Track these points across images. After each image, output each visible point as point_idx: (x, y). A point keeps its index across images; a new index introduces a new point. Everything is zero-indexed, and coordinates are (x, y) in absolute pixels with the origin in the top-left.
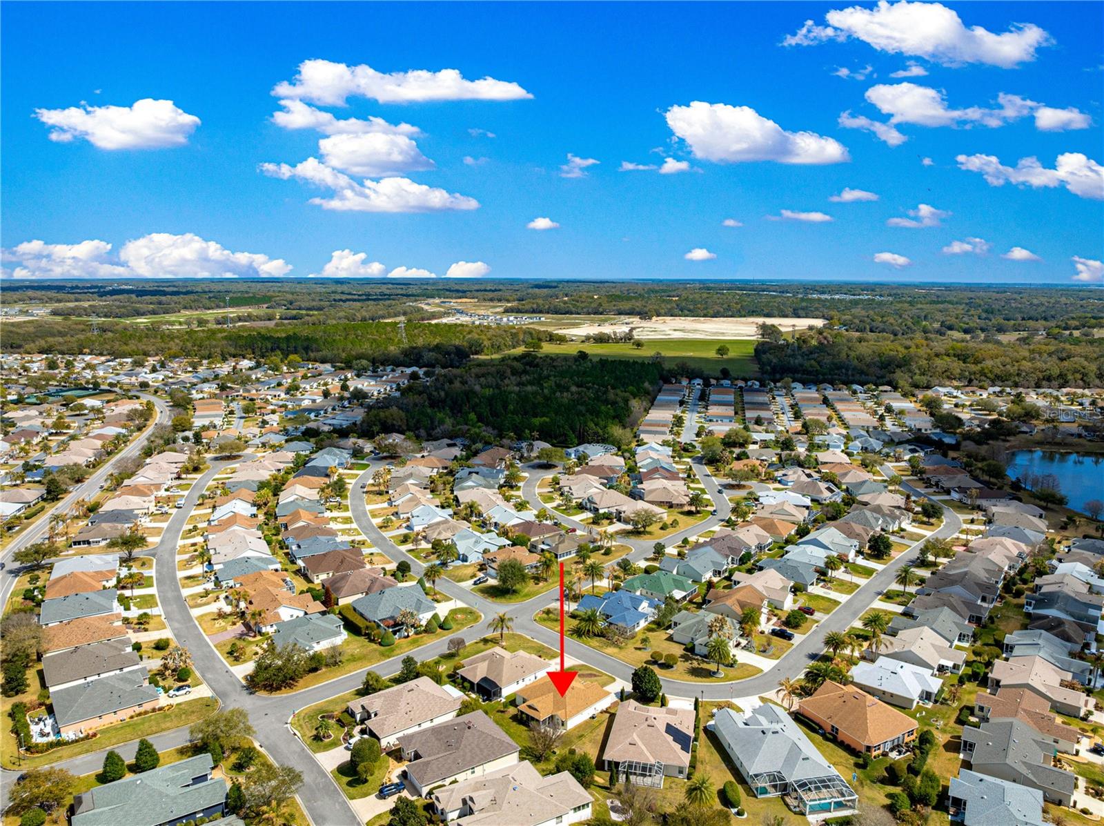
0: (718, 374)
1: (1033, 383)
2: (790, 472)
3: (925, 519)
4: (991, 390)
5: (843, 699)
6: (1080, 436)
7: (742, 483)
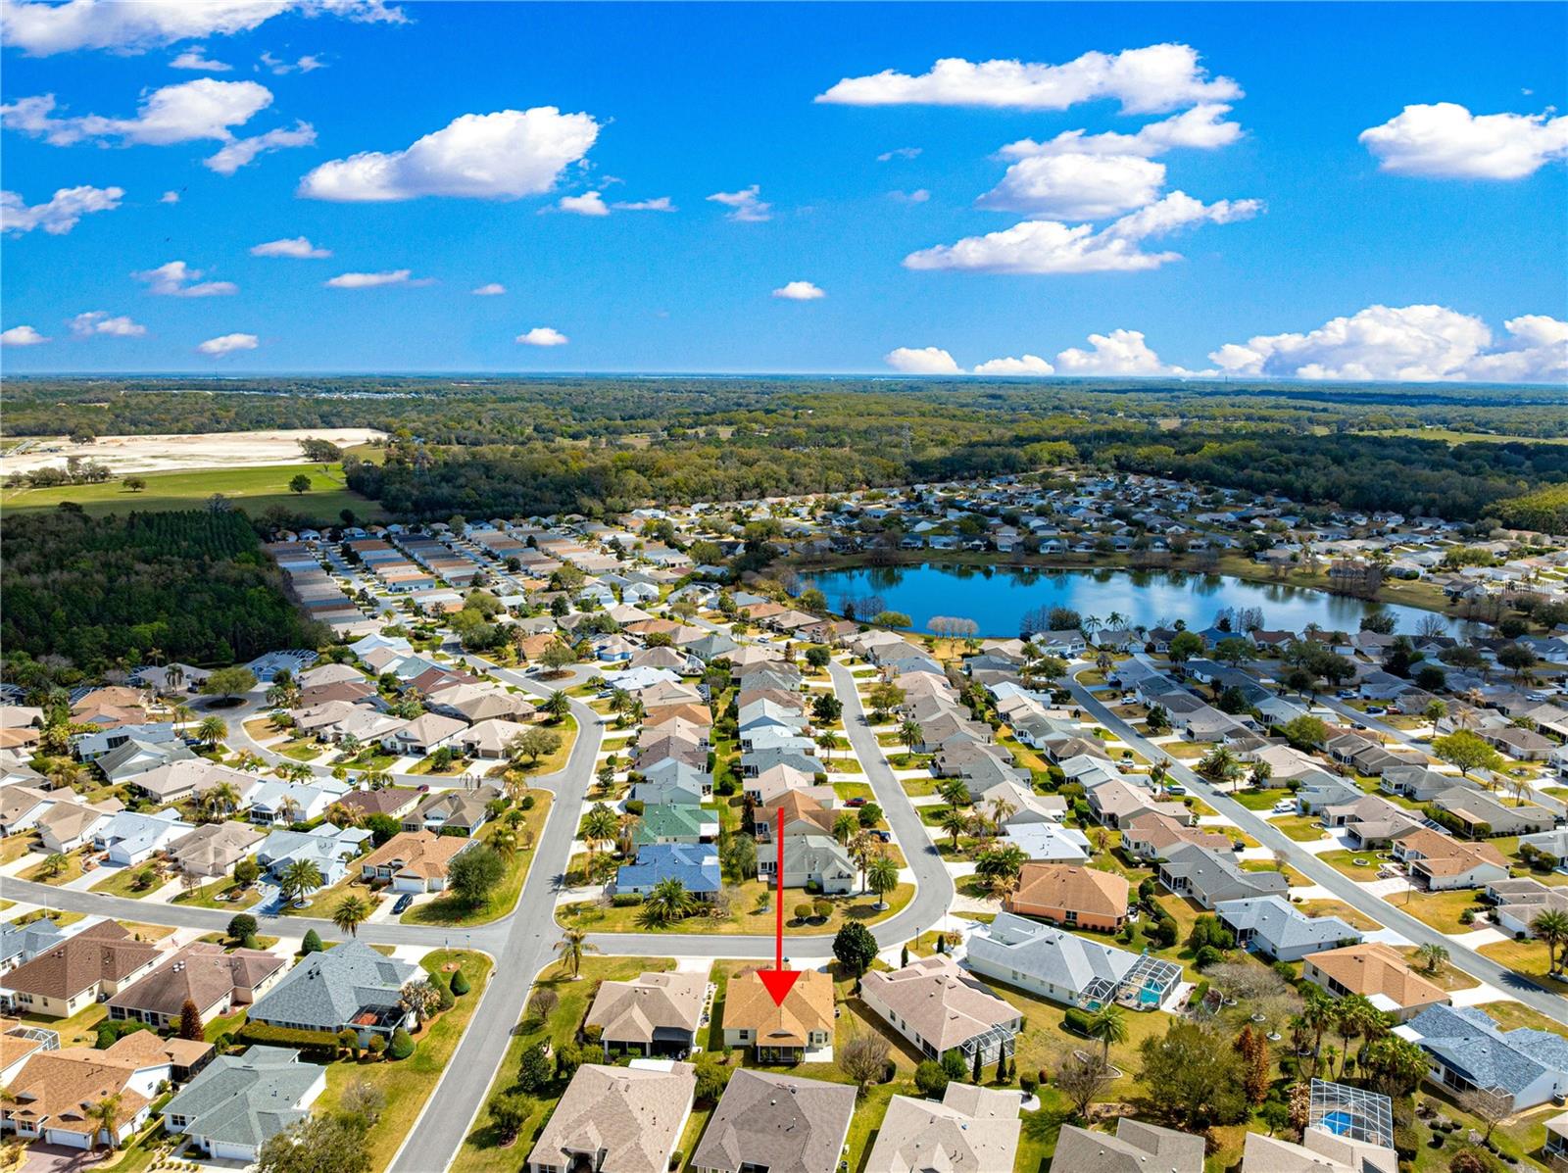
0: (338, 520)
1: (733, 495)
2: (608, 642)
3: (813, 669)
4: (697, 507)
5: (1060, 878)
6: (831, 550)
7: (562, 668)
